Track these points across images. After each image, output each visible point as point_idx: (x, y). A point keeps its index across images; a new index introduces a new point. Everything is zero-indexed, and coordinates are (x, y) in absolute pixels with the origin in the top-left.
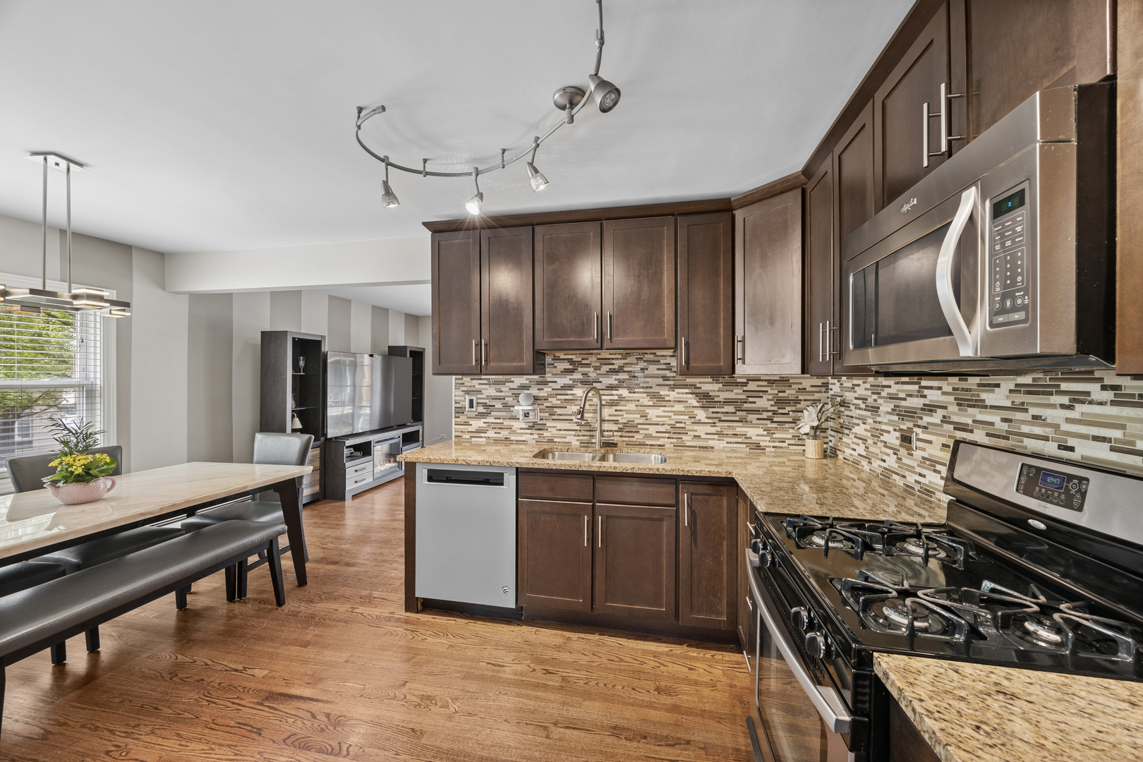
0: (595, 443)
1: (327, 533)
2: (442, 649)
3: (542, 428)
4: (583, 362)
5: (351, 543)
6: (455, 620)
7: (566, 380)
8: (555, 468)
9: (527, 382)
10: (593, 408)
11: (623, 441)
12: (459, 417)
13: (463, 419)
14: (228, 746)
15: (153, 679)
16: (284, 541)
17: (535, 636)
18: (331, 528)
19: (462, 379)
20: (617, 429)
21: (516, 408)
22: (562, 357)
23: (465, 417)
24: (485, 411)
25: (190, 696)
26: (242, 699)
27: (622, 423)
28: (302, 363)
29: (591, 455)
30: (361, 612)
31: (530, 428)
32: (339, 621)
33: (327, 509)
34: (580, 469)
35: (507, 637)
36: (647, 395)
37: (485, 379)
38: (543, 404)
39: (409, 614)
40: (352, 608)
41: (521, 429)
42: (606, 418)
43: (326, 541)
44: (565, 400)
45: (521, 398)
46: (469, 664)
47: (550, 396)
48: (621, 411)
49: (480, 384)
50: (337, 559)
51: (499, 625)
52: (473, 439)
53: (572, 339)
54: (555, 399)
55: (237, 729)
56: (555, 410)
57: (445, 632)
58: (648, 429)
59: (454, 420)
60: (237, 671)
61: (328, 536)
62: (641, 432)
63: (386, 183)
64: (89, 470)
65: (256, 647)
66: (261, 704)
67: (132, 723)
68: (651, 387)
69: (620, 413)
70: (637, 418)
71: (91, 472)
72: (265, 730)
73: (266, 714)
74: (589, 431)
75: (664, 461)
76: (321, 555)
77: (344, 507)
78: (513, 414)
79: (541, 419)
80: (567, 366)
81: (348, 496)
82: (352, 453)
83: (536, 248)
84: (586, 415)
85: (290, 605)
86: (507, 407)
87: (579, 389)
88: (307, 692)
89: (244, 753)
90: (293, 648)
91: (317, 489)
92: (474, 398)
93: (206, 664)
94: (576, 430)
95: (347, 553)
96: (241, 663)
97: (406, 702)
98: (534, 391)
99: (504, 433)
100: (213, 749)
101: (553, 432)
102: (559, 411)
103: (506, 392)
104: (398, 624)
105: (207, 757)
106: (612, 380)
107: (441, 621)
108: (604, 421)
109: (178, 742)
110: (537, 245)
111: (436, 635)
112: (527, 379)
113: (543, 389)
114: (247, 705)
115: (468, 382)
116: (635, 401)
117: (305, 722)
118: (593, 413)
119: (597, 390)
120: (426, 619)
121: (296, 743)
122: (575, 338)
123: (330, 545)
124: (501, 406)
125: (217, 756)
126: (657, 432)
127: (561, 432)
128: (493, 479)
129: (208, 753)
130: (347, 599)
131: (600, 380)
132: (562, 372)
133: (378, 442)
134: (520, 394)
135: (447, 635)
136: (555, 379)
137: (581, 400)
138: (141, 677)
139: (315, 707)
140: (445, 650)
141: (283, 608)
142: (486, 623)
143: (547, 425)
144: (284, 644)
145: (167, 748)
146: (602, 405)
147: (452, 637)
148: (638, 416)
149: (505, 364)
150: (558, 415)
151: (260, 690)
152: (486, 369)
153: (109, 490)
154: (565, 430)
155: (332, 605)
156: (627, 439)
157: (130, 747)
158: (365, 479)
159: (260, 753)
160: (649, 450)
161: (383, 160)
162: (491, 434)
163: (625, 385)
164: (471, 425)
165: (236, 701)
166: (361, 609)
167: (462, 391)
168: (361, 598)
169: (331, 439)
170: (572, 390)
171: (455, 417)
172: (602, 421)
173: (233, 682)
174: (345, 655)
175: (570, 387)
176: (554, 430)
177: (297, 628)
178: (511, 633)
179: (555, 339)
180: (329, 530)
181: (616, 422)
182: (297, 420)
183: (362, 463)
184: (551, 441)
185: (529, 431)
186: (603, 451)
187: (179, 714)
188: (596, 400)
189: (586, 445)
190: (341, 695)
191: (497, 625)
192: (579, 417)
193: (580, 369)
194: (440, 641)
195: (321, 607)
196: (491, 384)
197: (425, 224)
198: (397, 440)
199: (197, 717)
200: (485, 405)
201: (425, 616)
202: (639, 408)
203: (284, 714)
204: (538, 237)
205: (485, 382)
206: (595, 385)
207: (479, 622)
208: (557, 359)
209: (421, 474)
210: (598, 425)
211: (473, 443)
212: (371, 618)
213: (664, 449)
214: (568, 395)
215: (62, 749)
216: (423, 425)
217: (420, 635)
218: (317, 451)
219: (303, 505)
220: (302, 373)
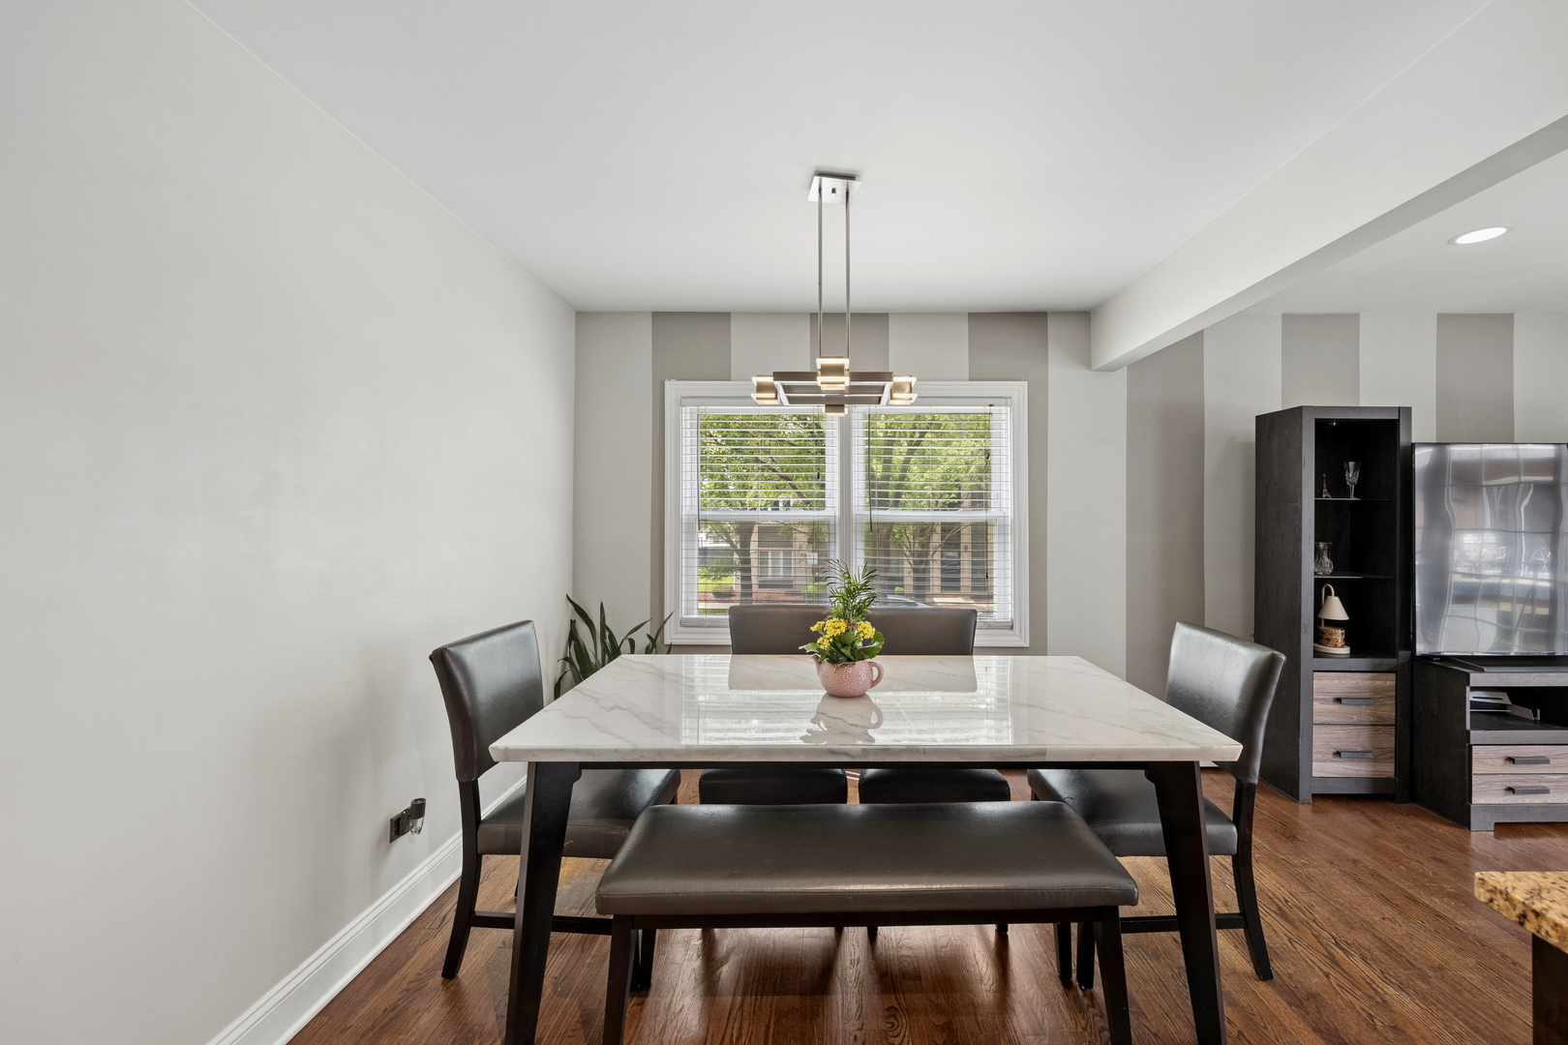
18: (1387, 901)
28: (1352, 476)
33: (1405, 833)
43: (1351, 937)
61: (1368, 927)
76: (1315, 982)
81: (1480, 818)
82: (1504, 706)
91: (1388, 769)
123: (1356, 965)
158: (1545, 791)
169: (1428, 657)
180: (1379, 904)
182: (1336, 601)
183: (1532, 742)
218: (1389, 682)
219: (1314, 796)
220: (1352, 498)
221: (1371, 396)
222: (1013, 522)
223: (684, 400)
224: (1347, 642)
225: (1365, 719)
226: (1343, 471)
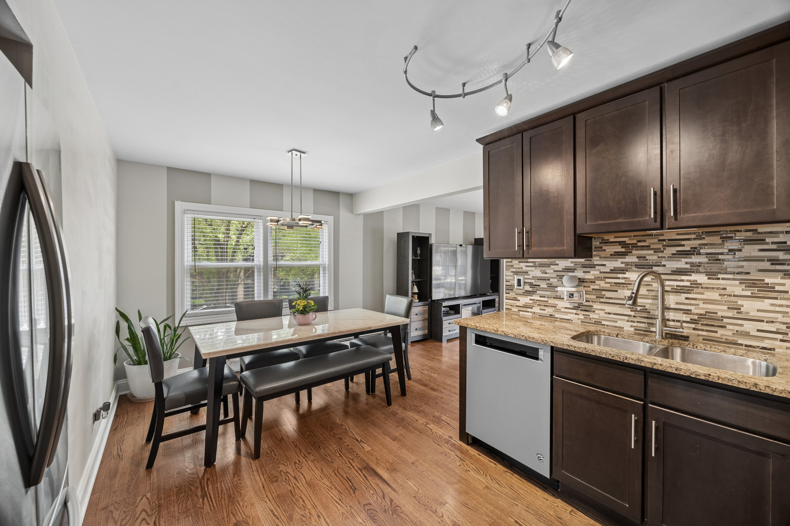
0: (655, 332)
1: (426, 363)
2: (479, 487)
3: (588, 309)
4: (639, 244)
5: (438, 374)
6: (495, 464)
7: (618, 263)
8: (593, 354)
9: (572, 265)
10: (653, 293)
11: (698, 335)
12: (509, 293)
13: (512, 295)
14: (339, 491)
15: (324, 428)
16: (393, 365)
17: (569, 516)
18: (429, 360)
19: (511, 262)
20: (688, 320)
21: (559, 289)
22: (612, 240)
23: (514, 294)
24: (531, 289)
25: (333, 447)
26: (354, 462)
27: (697, 314)
28: (419, 252)
29: (648, 345)
30: (431, 428)
31: (575, 308)
32: (416, 430)
34: (626, 361)
35: (539, 502)
36: (740, 283)
37: (531, 262)
38: (589, 287)
39: (461, 443)
40: (426, 422)
41: (565, 308)
42: (672, 306)
43: (424, 368)
44: (615, 283)
45: (565, 279)
46: (499, 513)
47: (599, 279)
48: (695, 299)
49: (527, 266)
50: (427, 382)
51: (534, 487)
52: (521, 313)
53: (621, 220)
54: (603, 282)
55: (346, 481)
56: (603, 293)
57: (485, 472)
58: (742, 325)
59: (505, 295)
60: (357, 440)
61: (427, 365)
62: (728, 327)
63: (433, 112)
64: (306, 308)
65: (370, 429)
66: (361, 471)
67: (309, 451)
68: (748, 273)
69: (693, 302)
70: (722, 310)
71: (306, 309)
72: (357, 491)
73: (361, 479)
74: (647, 318)
75: (772, 372)
76: (419, 377)
77: (441, 347)
78: (558, 294)
79: (586, 301)
80: (619, 249)
81: (444, 340)
82: (448, 311)
83: (577, 136)
84: (639, 301)
85: (394, 407)
86: (551, 287)
87: (633, 273)
88: (386, 476)
89: (343, 501)
90: (387, 438)
91: (426, 332)
92: (521, 278)
93: (346, 430)
94: (630, 316)
95: (434, 380)
96: (361, 436)
97: (442, 521)
98: (579, 274)
99: (549, 311)
100: (332, 489)
101: (601, 315)
102: (608, 294)
103: (551, 273)
104: (452, 449)
105: (328, 493)
106: (682, 264)
107: (484, 460)
108: (669, 309)
109: (320, 474)
110: (578, 131)
111: (477, 471)
112: (572, 262)
113: (589, 272)
114: (355, 467)
115: (516, 264)
116: (718, 289)
117: (378, 498)
118: (653, 299)
119: (658, 275)
120: (473, 453)
121: (369, 512)
122: (624, 219)
123: (426, 372)
124: (546, 286)
125: (332, 495)
126: (758, 331)
127: (610, 316)
128: (530, 353)
129: (329, 490)
130: (425, 414)
131: (663, 263)
132: (611, 255)
133: (465, 305)
134: (564, 276)
135: (486, 476)
136: (604, 263)
137: (634, 284)
138: (320, 425)
139: (387, 490)
140: (481, 488)
141: (390, 407)
142: (522, 479)
143: (594, 307)
144: (383, 433)
145: (315, 475)
146: (664, 291)
147: (489, 479)
148: (725, 308)
149: (545, 249)
150: (607, 298)
151: (363, 460)
152: (528, 253)
153: (314, 320)
154: (615, 314)
155: (415, 416)
156: (705, 333)
157: (303, 465)
158: (455, 330)
159: (350, 506)
160: (744, 352)
161: (430, 95)
162: (536, 309)
163: (701, 269)
164: (519, 300)
165: (351, 461)
166: (431, 426)
167: (512, 272)
168: (434, 417)
169: (435, 300)
170: (625, 273)
171: (506, 293)
172: (665, 308)
173: (354, 448)
174: (414, 458)
175: (623, 271)
176: (602, 314)
177: (393, 424)
178: (545, 500)
179: (599, 222)
180: (428, 361)
181: (687, 312)
182: (415, 287)
183: (453, 318)
184: (598, 323)
185: (575, 311)
186: (666, 342)
187: (326, 456)
188: (656, 285)
189: (644, 333)
190: (403, 489)
191: (532, 485)
192: (631, 302)
193: (634, 252)
194: (480, 478)
195: (411, 415)
196: (536, 267)
197: (478, 140)
198: (479, 305)
199: (332, 462)
200: (531, 285)
201: (473, 450)
202: (726, 298)
203: (370, 485)
204: (580, 124)
205: (531, 264)
206: (655, 269)
207: (516, 475)
208: (607, 242)
209: (471, 338)
210: (659, 313)
211: (521, 316)
212: (436, 435)
213: (774, 355)
214: (619, 278)
215: (283, 451)
216: (499, 296)
217: (466, 466)
218: (426, 308)
219: (411, 342)
220: (419, 258)
221: (422, 230)
222: (328, 266)
223: (185, 211)
224: (418, 298)
225: (422, 319)
226: (417, 250)
